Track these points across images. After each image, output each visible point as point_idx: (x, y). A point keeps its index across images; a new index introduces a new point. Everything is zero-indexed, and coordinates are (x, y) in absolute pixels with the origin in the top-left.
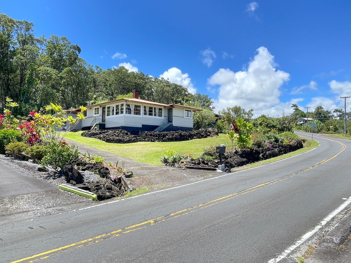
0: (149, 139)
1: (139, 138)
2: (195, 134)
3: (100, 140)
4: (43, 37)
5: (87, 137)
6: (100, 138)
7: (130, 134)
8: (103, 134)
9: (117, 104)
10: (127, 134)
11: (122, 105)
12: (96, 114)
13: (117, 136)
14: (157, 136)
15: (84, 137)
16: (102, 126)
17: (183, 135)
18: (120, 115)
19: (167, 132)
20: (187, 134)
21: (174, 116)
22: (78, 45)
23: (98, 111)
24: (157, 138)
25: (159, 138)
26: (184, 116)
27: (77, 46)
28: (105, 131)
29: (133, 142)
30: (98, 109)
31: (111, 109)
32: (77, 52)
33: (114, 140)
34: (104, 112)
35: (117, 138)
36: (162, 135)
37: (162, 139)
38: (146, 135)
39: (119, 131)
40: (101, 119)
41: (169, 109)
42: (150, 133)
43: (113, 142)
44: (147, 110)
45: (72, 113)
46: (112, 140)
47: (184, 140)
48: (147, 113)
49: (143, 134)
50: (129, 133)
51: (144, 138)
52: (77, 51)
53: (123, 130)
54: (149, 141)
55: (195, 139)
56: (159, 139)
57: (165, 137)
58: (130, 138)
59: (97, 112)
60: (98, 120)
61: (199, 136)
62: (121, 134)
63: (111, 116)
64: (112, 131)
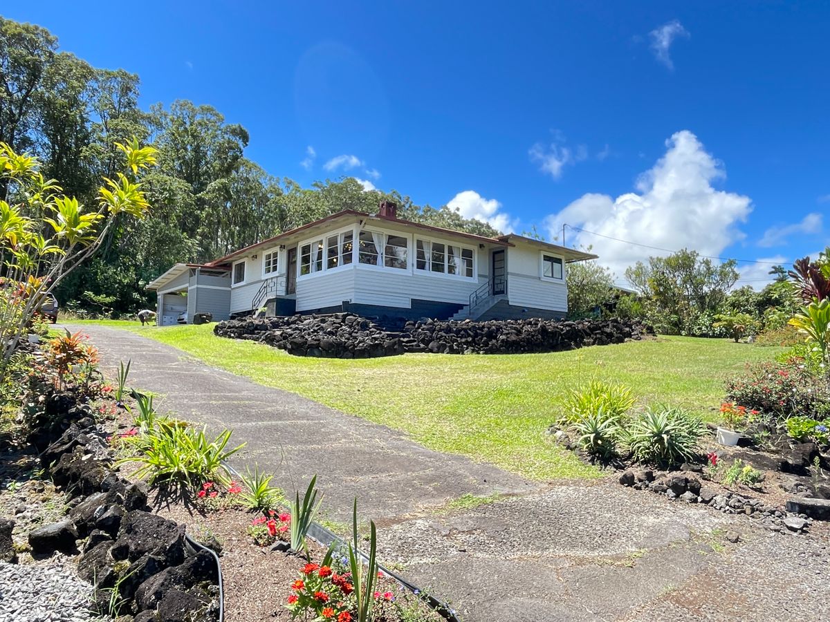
0: (441, 342)
1: (406, 340)
2: (588, 331)
3: (272, 345)
4: (161, 108)
5: (230, 337)
6: (270, 340)
7: (374, 327)
8: (286, 327)
9: (331, 234)
10: (364, 327)
11: (349, 237)
12: (269, 271)
13: (331, 333)
14: (469, 335)
15: (223, 339)
16: (286, 307)
17: (551, 333)
18: (341, 268)
19: (496, 320)
20: (562, 330)
21: (513, 274)
22: (242, 127)
23: (275, 262)
24: (470, 339)
25: (473, 340)
26: (543, 276)
27: (241, 129)
28: (291, 320)
29: (386, 355)
30: (275, 255)
31: (313, 255)
32: (241, 144)
33: (318, 346)
34: (291, 264)
35: (332, 339)
36: (486, 329)
37: (486, 344)
38: (432, 330)
39: (337, 318)
40: (284, 284)
41: (495, 253)
42: (444, 325)
43: (316, 352)
44: (428, 255)
45: (201, 271)
46: (311, 346)
47: (555, 348)
48: (427, 265)
49: (419, 328)
50: (371, 325)
51: (423, 341)
52: (241, 140)
53: (352, 315)
54: (443, 352)
55: (588, 345)
56: (476, 344)
57: (495, 338)
58: (376, 339)
59: (271, 266)
60: (274, 289)
61: (598, 336)
62: (343, 327)
63: (314, 275)
64: (315, 318)
